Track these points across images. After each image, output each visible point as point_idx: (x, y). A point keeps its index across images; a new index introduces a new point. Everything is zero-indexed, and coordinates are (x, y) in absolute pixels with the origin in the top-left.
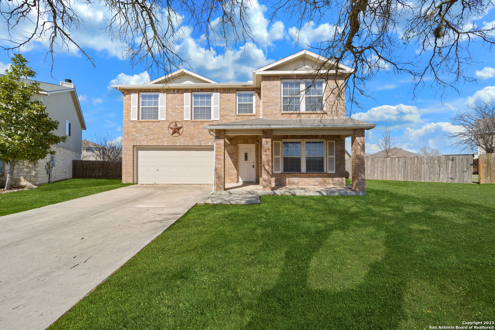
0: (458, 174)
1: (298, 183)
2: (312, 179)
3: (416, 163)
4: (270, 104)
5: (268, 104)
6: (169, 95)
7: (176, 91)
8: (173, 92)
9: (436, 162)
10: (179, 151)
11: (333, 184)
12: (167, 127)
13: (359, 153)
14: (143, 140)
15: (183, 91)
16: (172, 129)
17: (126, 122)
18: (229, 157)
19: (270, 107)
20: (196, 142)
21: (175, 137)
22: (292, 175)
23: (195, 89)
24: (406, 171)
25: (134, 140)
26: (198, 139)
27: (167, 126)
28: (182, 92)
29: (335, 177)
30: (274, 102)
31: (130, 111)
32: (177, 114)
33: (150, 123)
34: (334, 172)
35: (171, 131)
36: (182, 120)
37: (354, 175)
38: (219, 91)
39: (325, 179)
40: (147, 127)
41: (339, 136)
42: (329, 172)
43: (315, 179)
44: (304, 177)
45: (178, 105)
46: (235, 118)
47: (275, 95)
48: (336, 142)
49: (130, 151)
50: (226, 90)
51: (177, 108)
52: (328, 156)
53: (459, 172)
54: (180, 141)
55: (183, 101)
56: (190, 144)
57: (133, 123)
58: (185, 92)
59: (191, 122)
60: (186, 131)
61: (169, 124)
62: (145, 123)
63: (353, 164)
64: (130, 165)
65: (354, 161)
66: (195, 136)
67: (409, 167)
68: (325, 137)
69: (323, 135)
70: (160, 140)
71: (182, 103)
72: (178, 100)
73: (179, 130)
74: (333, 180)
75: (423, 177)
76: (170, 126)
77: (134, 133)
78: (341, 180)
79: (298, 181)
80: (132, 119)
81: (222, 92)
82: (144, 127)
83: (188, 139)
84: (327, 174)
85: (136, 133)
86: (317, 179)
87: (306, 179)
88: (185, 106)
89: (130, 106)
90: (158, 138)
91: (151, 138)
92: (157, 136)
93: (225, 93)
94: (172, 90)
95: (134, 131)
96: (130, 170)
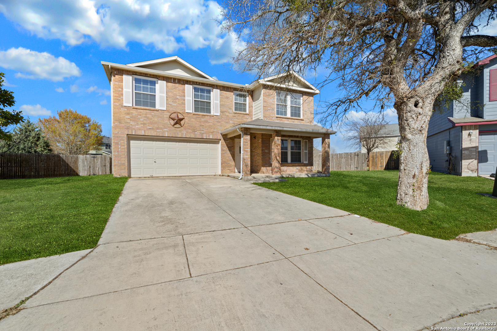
0: (360, 164)
1: (286, 171)
2: (294, 167)
3: (338, 157)
4: (269, 108)
5: (267, 108)
6: (169, 84)
7: (177, 81)
8: (174, 81)
9: (349, 157)
10: (178, 143)
11: (306, 171)
12: (166, 118)
13: (327, 149)
14: (139, 129)
15: (185, 82)
16: (173, 119)
17: (117, 107)
18: (228, 150)
19: (268, 111)
20: (198, 135)
21: (176, 129)
22: (283, 165)
23: (196, 83)
24: (333, 164)
25: (128, 128)
26: (200, 132)
27: (168, 116)
28: (183, 83)
29: (308, 166)
30: (271, 107)
31: (122, 94)
32: (178, 105)
33: (148, 111)
34: (307, 162)
35: (173, 122)
36: (183, 111)
37: (324, 164)
38: (219, 88)
39: (302, 167)
40: (145, 116)
41: (310, 137)
42: (304, 162)
43: (296, 167)
44: (290, 166)
45: (179, 96)
46: (233, 115)
47: (272, 101)
48: (308, 141)
49: (123, 140)
50: (225, 88)
51: (177, 99)
52: (304, 151)
53: (361, 163)
54: (181, 133)
55: (184, 92)
56: (192, 136)
57: (126, 109)
58: (186, 84)
59: (192, 114)
60: (187, 123)
61: (169, 114)
62: (142, 111)
63: (323, 157)
64: (124, 156)
65: (324, 154)
66: (196, 129)
67: (335, 160)
68: (302, 137)
69: (301, 136)
70: (159, 131)
71: (183, 94)
72: (179, 91)
73: (181, 121)
74: (306, 168)
75: (342, 167)
76: (171, 117)
77: (128, 121)
78: (311, 168)
79: (286, 169)
80: (124, 105)
81: (221, 89)
82: (140, 115)
83: (190, 131)
84: (303, 164)
85: (131, 120)
86: (298, 167)
87: (291, 168)
88: (186, 98)
89: (122, 89)
90: (158, 128)
91: (149, 127)
92: (156, 126)
93: (225, 91)
94: (172, 79)
95: (128, 118)
96: (124, 162)
